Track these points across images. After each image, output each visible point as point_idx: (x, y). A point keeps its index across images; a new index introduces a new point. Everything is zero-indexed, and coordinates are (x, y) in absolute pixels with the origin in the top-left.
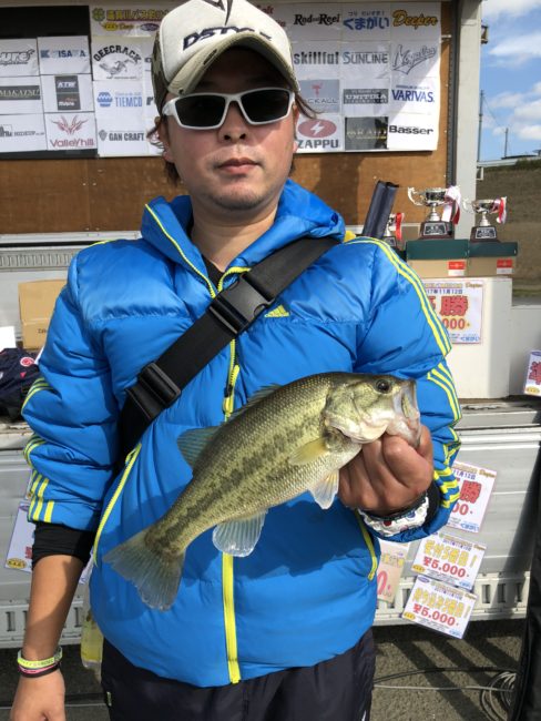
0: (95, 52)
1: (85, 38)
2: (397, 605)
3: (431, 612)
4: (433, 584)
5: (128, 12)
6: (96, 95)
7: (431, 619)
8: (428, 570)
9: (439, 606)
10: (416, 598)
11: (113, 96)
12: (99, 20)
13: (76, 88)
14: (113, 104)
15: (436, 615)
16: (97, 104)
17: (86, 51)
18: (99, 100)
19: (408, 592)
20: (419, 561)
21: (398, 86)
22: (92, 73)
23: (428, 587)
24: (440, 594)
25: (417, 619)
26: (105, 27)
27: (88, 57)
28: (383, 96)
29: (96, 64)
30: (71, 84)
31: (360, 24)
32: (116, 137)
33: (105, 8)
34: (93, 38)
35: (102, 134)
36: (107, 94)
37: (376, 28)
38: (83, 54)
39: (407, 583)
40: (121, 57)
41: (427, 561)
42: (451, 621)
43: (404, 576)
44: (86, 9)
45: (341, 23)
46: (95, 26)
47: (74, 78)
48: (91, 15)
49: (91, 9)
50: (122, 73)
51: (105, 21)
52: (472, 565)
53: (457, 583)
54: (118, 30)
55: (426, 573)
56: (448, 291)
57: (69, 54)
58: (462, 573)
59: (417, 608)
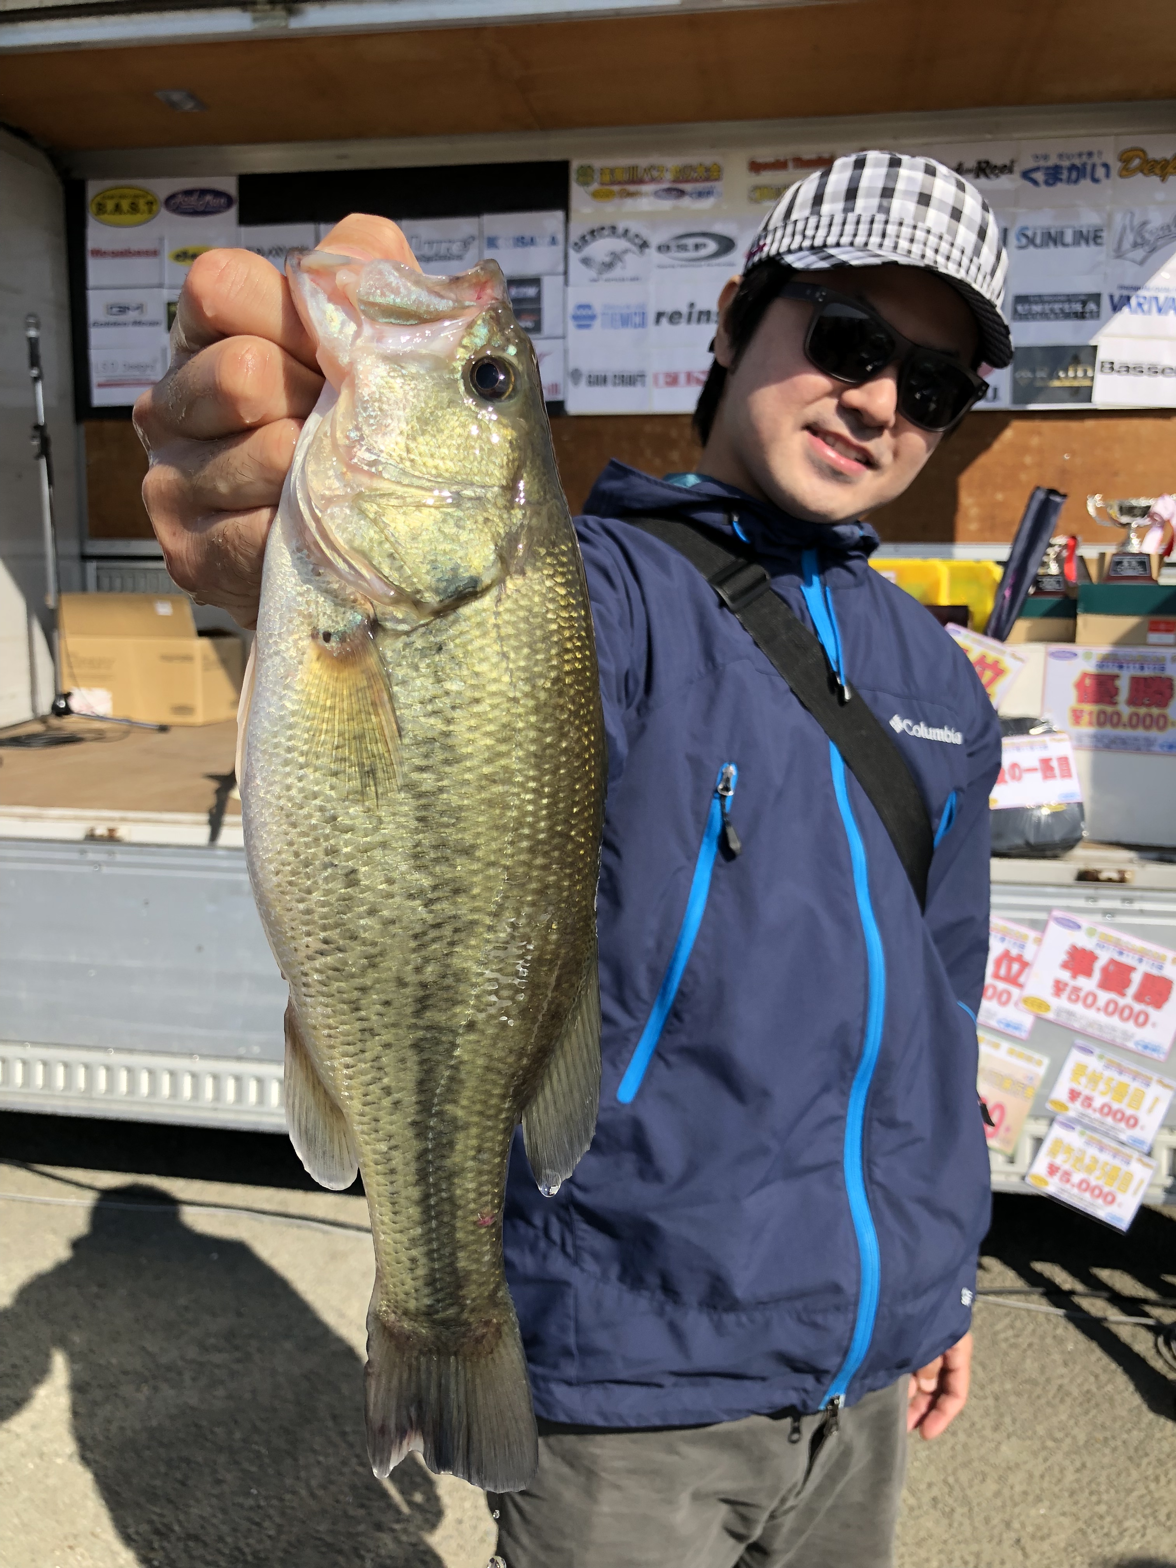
0: (574, 237)
1: (559, 215)
2: (1019, 1159)
3: (1076, 1178)
4: (1082, 1134)
5: (634, 169)
6: (571, 309)
7: (1075, 1191)
8: (1075, 1109)
9: (1089, 1170)
10: (1053, 1153)
11: (598, 308)
12: (585, 183)
13: (538, 299)
14: (597, 323)
15: (1085, 1185)
16: (571, 324)
17: (560, 237)
18: (576, 318)
19: (1039, 1142)
20: (1060, 1093)
21: (1122, 287)
22: (566, 273)
23: (1074, 1139)
24: (1093, 1151)
25: (1052, 1188)
26: (596, 195)
27: (560, 247)
28: (1092, 306)
29: (574, 257)
30: (531, 292)
31: (1054, 176)
32: (599, 380)
33: (598, 163)
34: (573, 215)
35: (576, 375)
36: (588, 307)
37: (1086, 183)
38: (553, 241)
39: (1039, 1128)
40: (619, 244)
41: (1074, 1095)
42: (1110, 1198)
43: (1035, 1116)
44: (564, 166)
45: (1016, 176)
46: (578, 193)
47: (535, 281)
48: (573, 176)
49: (575, 165)
50: (617, 272)
51: (595, 186)
52: (1150, 1110)
53: (1123, 1137)
54: (617, 201)
55: (1072, 1114)
56: (1142, 668)
57: (532, 241)
58: (1133, 1122)
59: (1053, 1170)
